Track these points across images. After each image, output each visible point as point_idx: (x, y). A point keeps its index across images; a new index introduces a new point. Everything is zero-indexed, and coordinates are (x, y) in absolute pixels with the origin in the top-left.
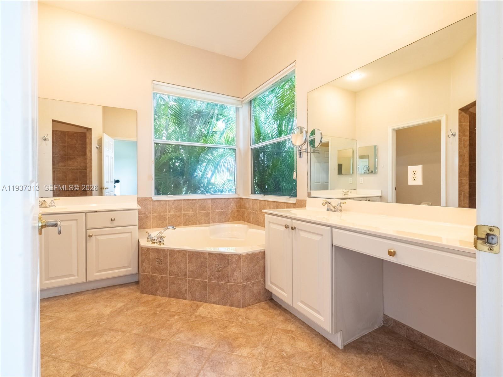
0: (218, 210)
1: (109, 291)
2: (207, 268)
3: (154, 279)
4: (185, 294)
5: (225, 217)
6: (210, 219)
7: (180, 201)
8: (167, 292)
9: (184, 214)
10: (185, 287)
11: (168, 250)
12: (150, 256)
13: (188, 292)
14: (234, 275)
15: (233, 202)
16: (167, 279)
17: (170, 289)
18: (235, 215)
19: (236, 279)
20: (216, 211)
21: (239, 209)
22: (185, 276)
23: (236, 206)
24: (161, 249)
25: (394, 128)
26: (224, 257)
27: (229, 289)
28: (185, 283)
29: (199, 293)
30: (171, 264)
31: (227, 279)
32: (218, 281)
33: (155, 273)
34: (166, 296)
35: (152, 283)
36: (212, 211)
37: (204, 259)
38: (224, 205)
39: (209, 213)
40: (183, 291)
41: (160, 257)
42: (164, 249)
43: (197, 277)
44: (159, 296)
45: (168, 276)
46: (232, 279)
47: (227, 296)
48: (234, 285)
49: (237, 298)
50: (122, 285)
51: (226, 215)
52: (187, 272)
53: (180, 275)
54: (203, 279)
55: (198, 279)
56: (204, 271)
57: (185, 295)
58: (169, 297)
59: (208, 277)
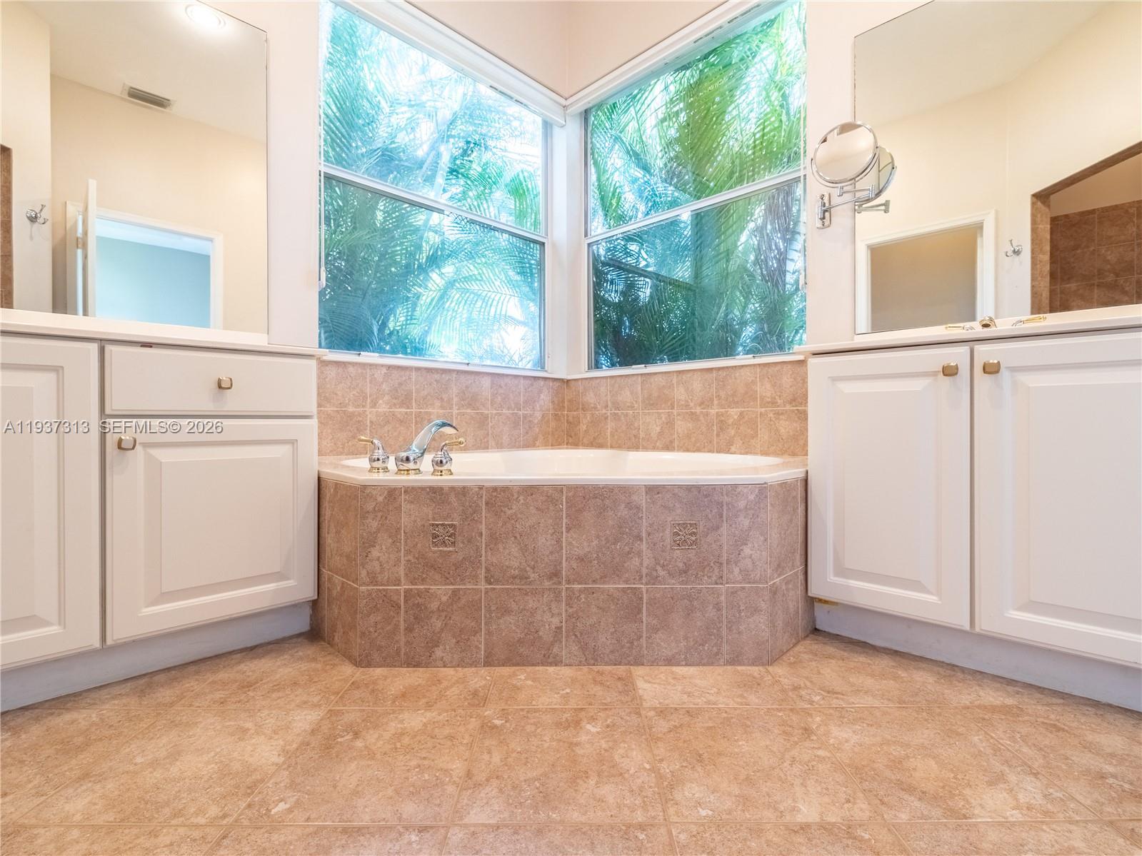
0: (508, 409)
1: (223, 675)
2: (641, 540)
3: (418, 605)
4: (552, 644)
5: (527, 433)
6: (488, 434)
7: (407, 373)
8: (477, 647)
9: (418, 415)
10: (555, 621)
11: (481, 488)
12: (405, 520)
13: (567, 636)
14: (742, 555)
15: (545, 391)
16: (476, 598)
17: (489, 633)
18: (550, 430)
19: (750, 566)
20: (504, 411)
21: (559, 413)
22: (555, 579)
23: (553, 402)
24: (452, 489)
25: (870, 242)
26: (706, 496)
27: (724, 605)
28: (553, 606)
29: (612, 634)
30: (494, 539)
31: (716, 571)
32: (682, 583)
33: (423, 581)
34: (474, 664)
35: (412, 618)
36: (495, 412)
37: (630, 509)
38: (524, 396)
39: (486, 417)
40: (546, 634)
41: (445, 519)
42: (464, 488)
43: (603, 578)
44: (445, 666)
45: (483, 586)
46: (736, 571)
47: (719, 629)
48: (744, 588)
49: (754, 632)
50: (252, 651)
51: (527, 427)
52: (561, 563)
53: (533, 576)
54: (626, 582)
55: (604, 583)
56: (629, 553)
57: (555, 650)
58: (488, 663)
59: (644, 571)
